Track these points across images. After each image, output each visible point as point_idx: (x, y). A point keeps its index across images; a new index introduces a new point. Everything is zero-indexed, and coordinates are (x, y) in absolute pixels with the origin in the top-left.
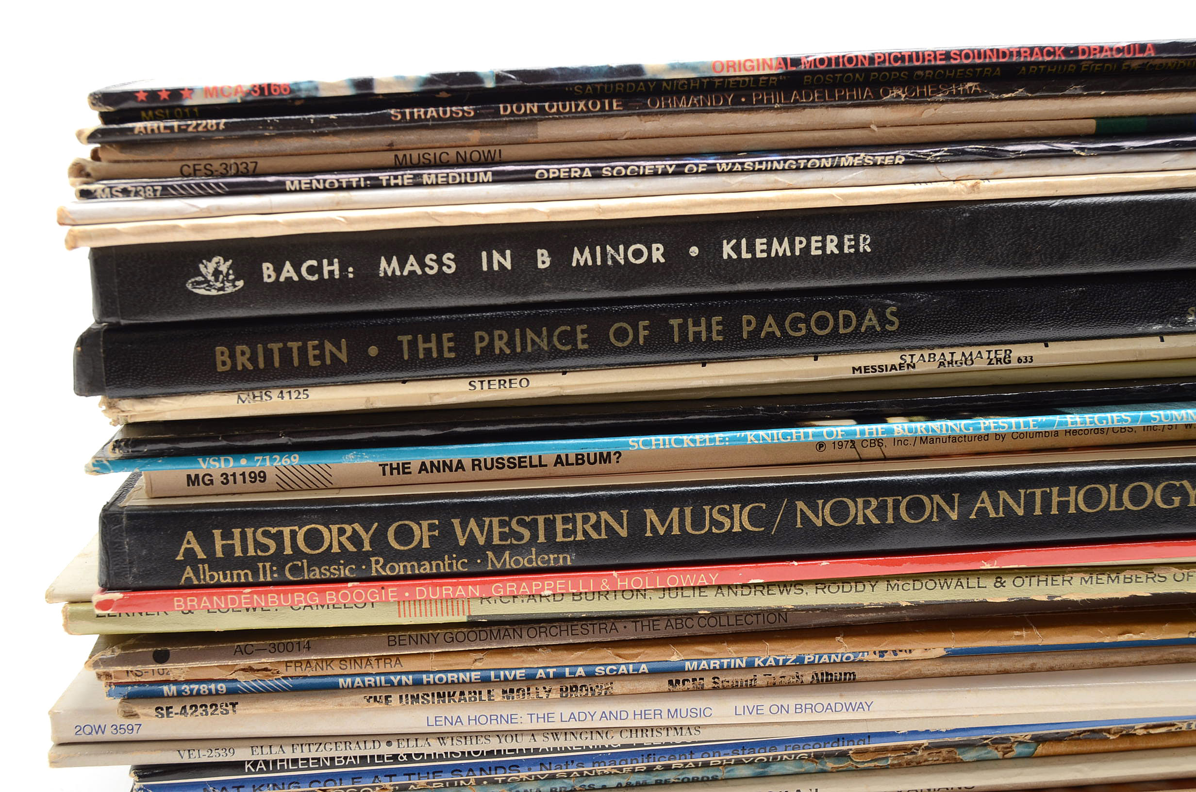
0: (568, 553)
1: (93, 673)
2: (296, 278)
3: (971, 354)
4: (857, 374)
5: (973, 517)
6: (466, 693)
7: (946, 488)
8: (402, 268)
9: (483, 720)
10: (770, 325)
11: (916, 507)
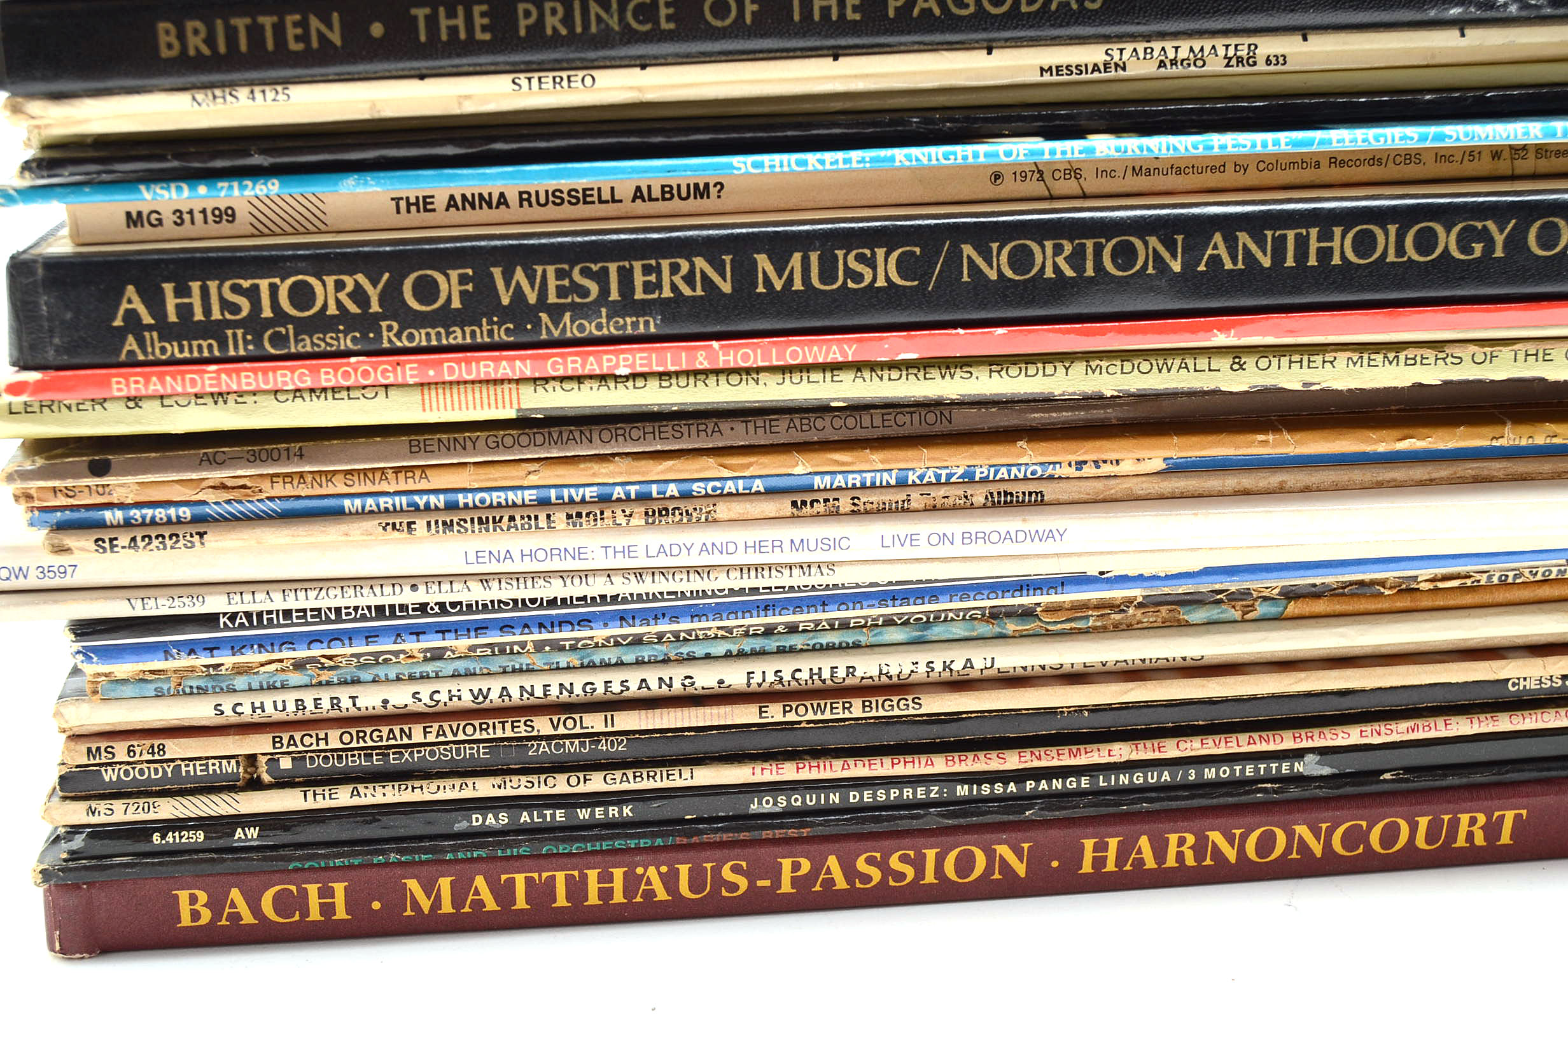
0: (650, 315)
3: (1202, 50)
4: (1047, 78)
5: (1202, 268)
6: (518, 518)
9: (541, 554)
11: (1124, 254)
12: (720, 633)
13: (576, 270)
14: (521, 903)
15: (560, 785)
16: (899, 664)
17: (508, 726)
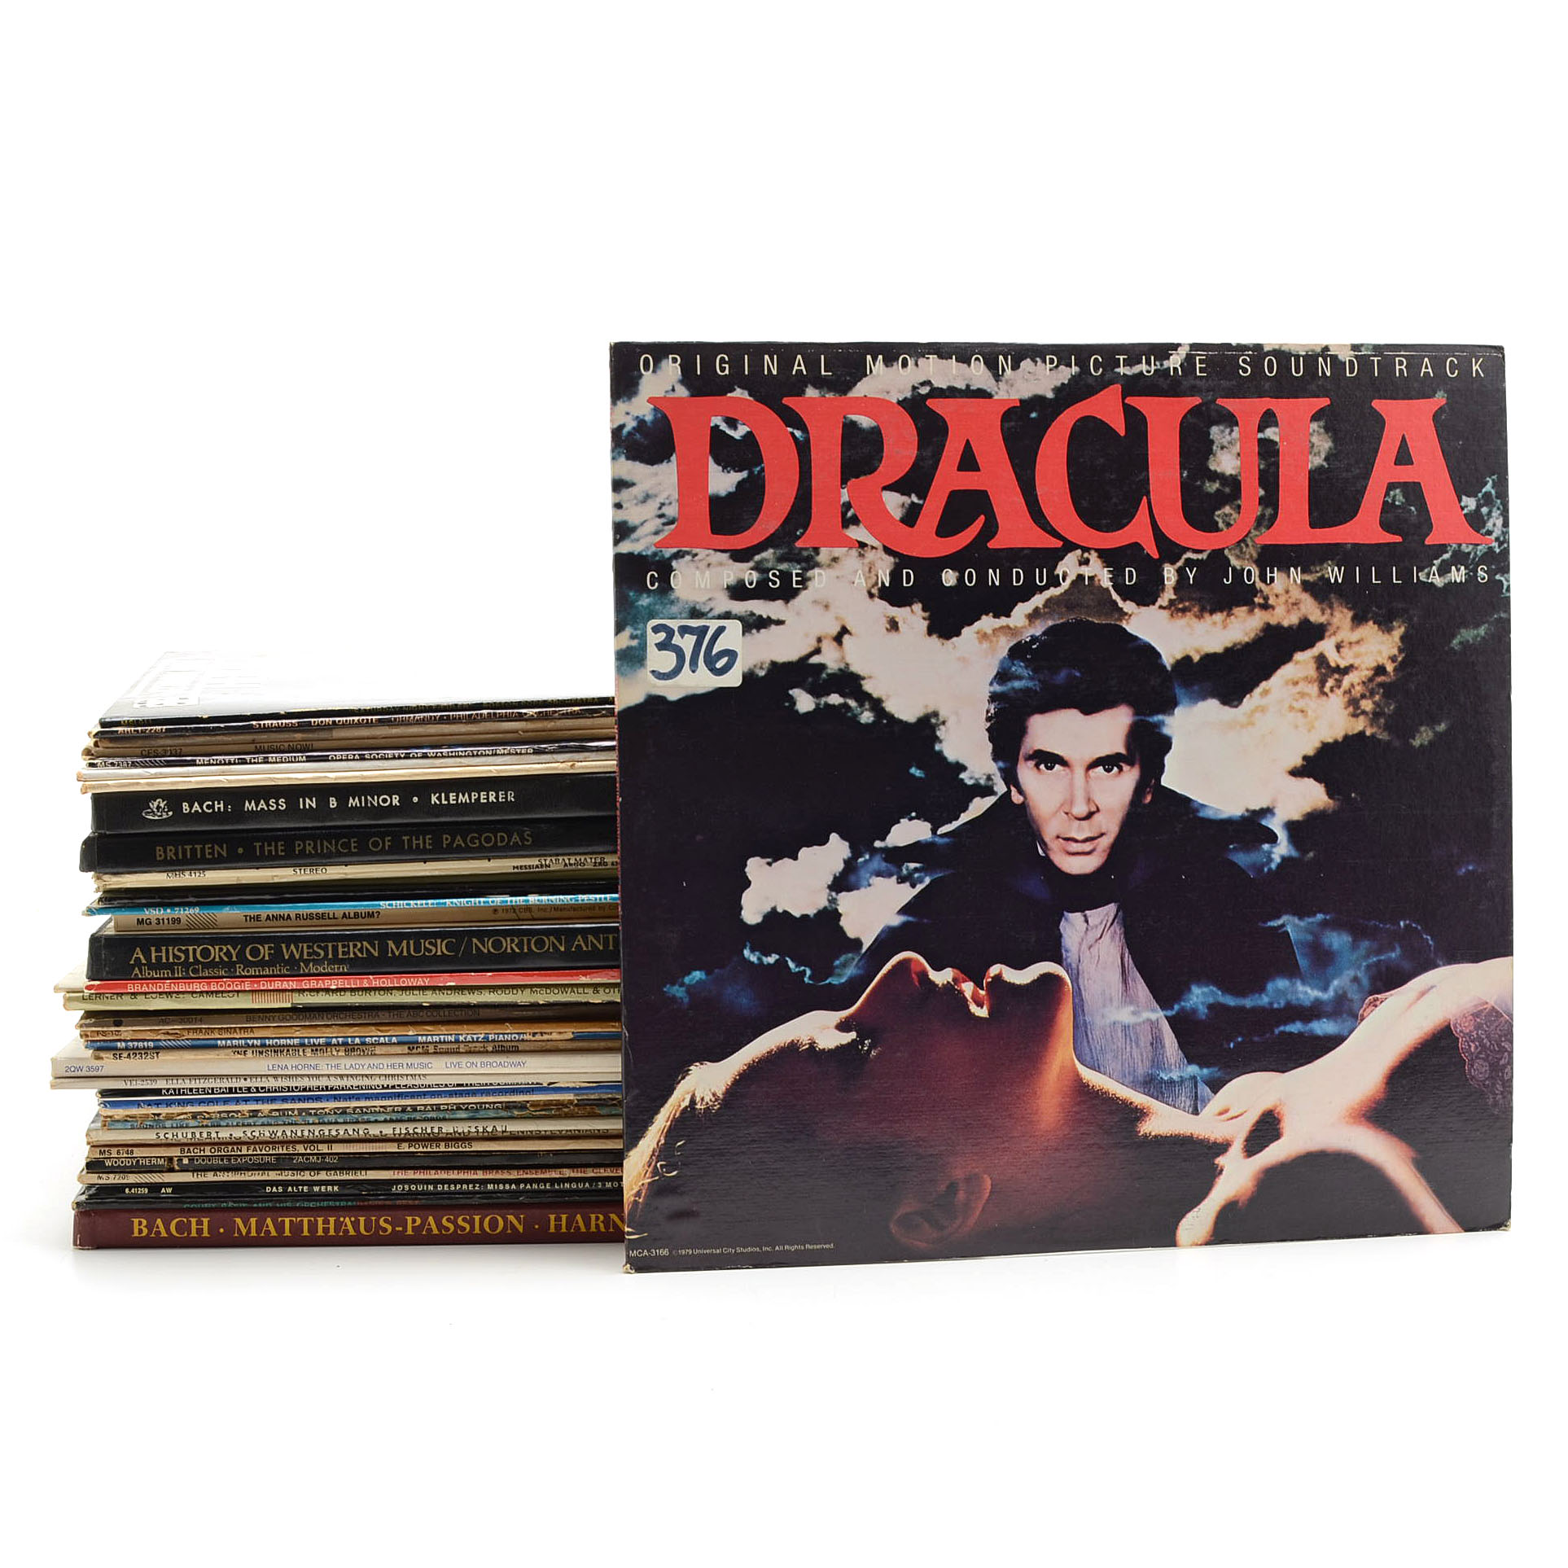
0: (345, 965)
1: (78, 1032)
2: (200, 811)
3: (580, 859)
4: (516, 870)
5: (573, 950)
6: (291, 1050)
7: (557, 932)
8: (257, 807)
9: (300, 1067)
10: (459, 841)
11: (540, 944)
12: (382, 1109)
13: (315, 946)
14: (287, 1233)
15: (307, 1176)
16: (463, 1128)
17: (285, 1148)
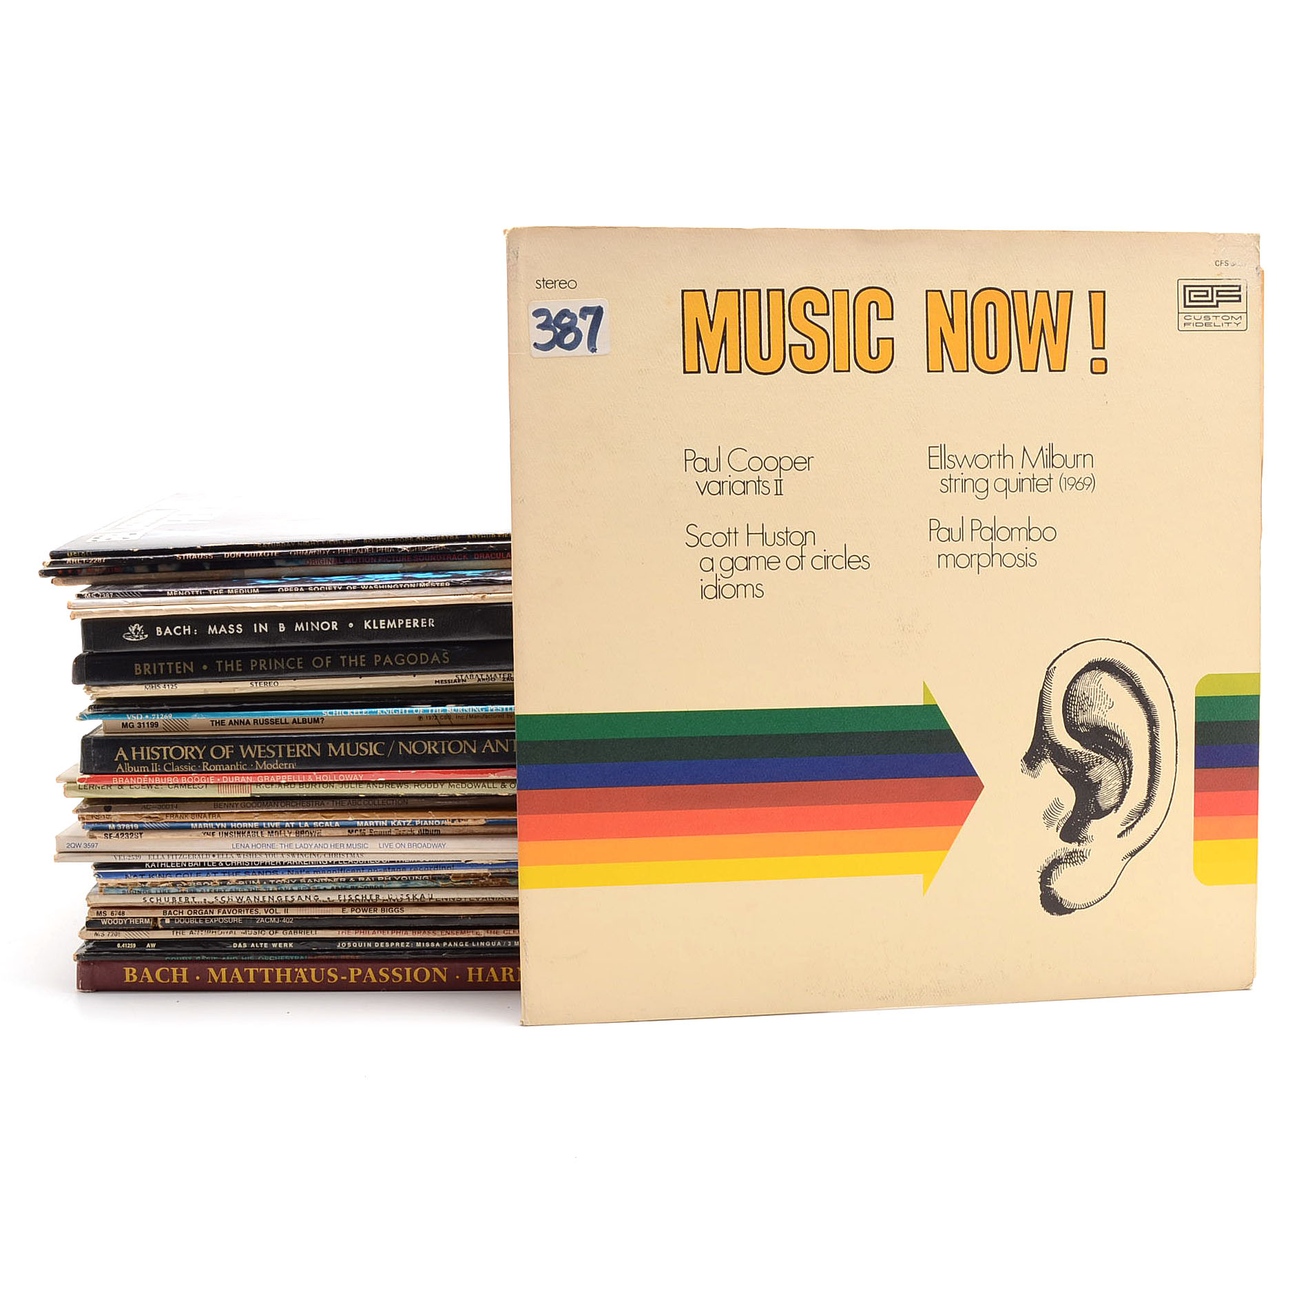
1: (77, 815)
2: (171, 634)
3: (491, 675)
4: (437, 684)
6: (251, 832)
7: (469, 737)
8: (218, 631)
9: (259, 846)
10: (388, 659)
12: (329, 880)
13: (268, 747)
14: (252, 980)
15: (267, 934)
16: (396, 895)
17: (249, 911)
